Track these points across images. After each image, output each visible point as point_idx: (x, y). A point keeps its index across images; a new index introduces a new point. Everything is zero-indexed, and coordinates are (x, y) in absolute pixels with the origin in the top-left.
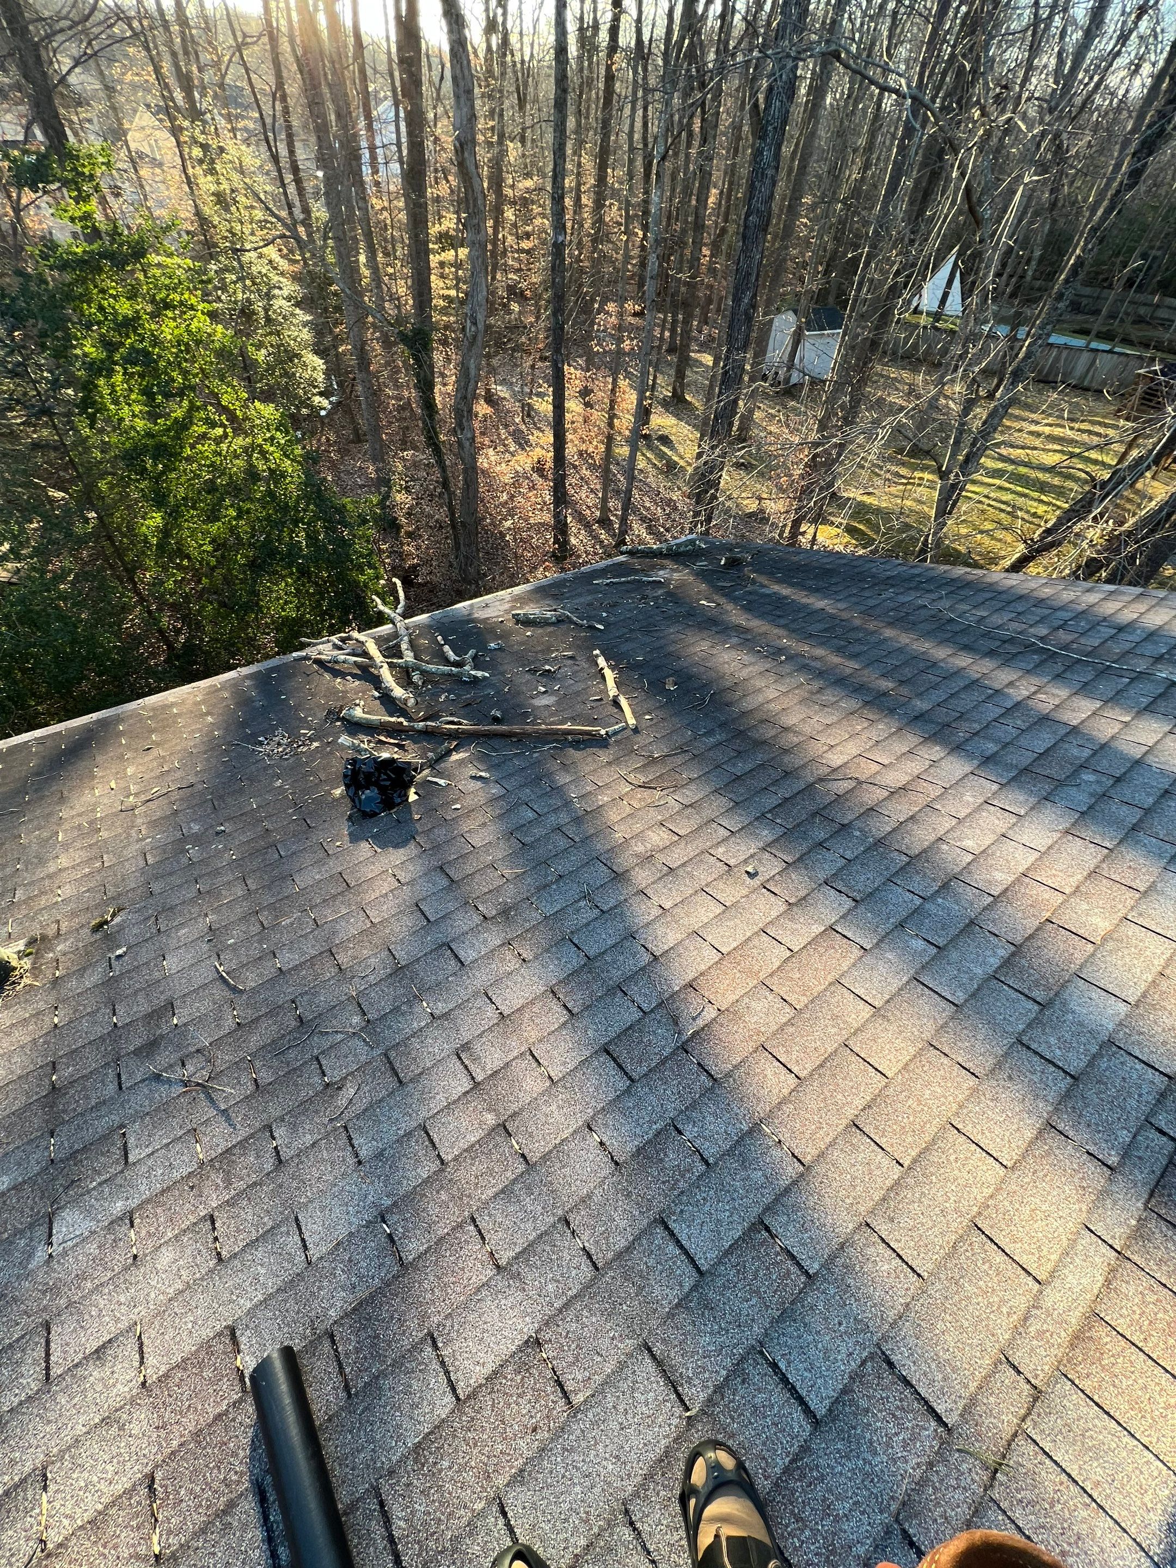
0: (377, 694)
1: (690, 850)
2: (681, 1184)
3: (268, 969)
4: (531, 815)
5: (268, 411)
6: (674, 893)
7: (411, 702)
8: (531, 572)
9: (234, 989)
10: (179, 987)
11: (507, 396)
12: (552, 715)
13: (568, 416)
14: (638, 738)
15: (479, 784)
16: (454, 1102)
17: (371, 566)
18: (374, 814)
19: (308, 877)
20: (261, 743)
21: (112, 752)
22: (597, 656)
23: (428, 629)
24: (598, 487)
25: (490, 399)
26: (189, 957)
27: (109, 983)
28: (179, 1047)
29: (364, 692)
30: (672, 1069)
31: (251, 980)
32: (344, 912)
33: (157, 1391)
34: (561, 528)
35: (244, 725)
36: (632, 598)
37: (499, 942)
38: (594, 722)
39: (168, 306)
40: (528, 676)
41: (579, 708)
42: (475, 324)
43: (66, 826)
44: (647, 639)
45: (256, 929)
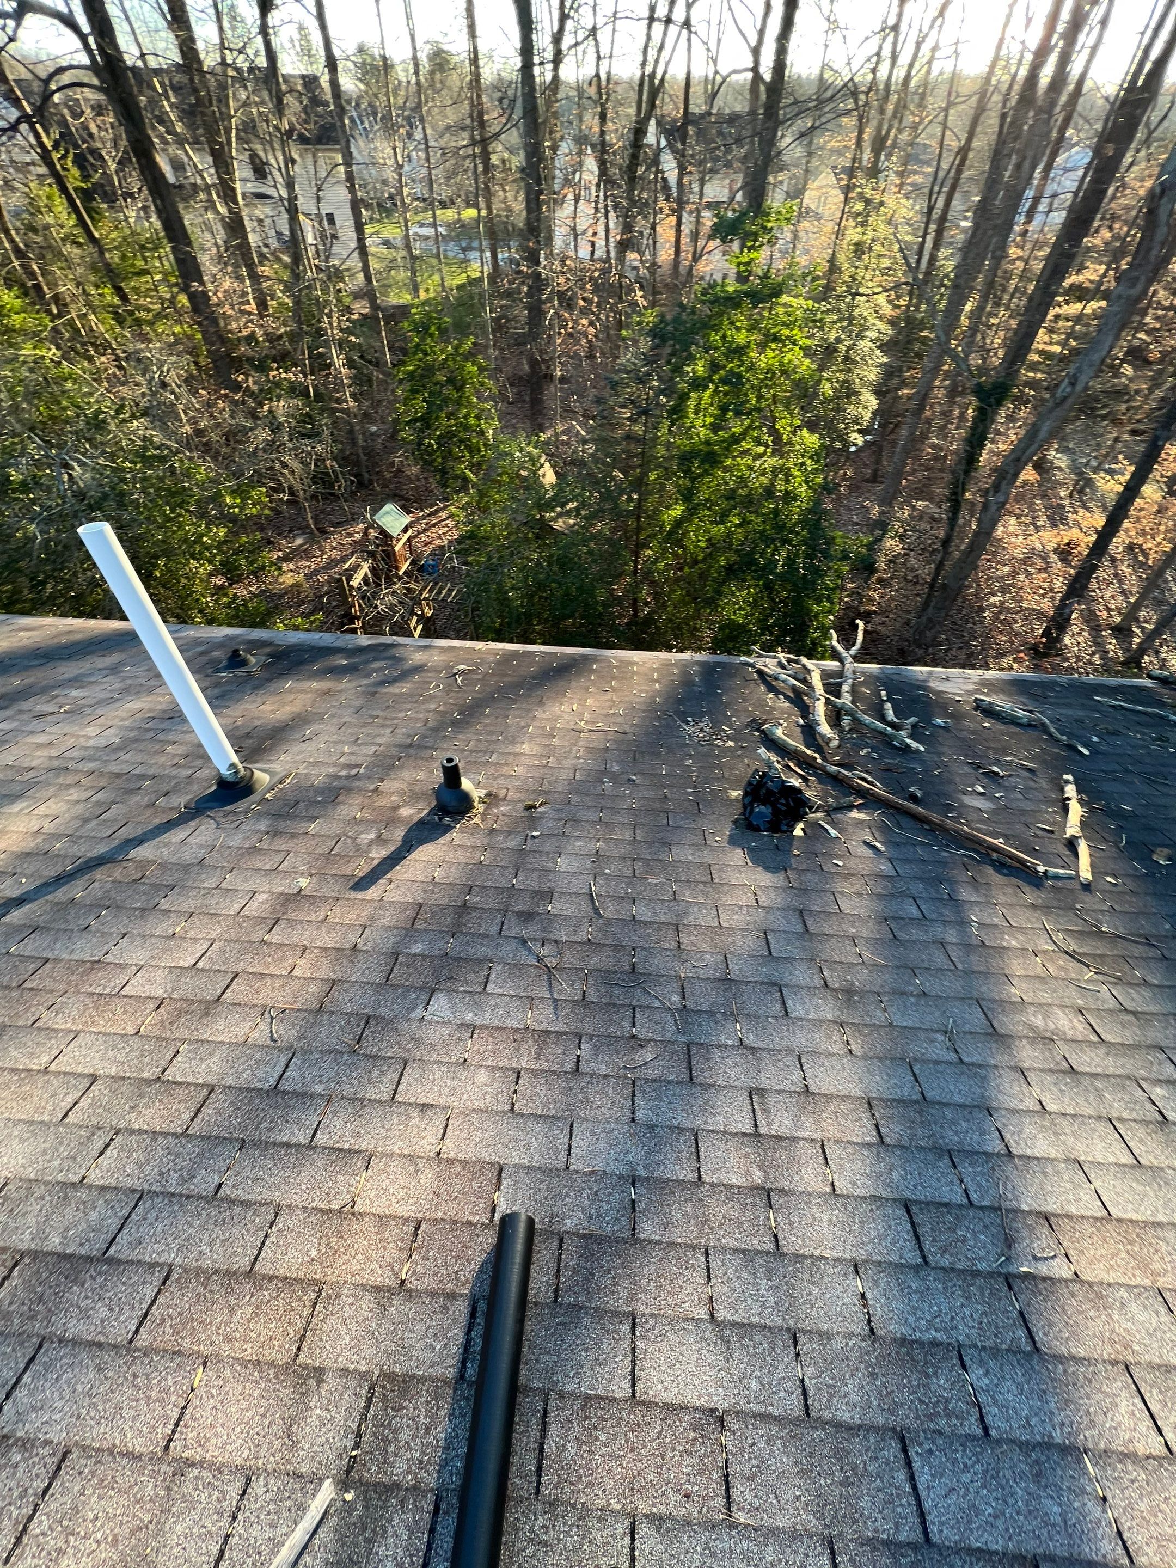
0: (801, 722)
1: (1111, 1065)
2: (943, 1422)
3: (626, 911)
4: (914, 911)
5: (811, 440)
6: (1066, 1100)
7: (835, 743)
8: (995, 658)
9: (596, 910)
10: (562, 886)
11: (1063, 465)
12: (982, 821)
13: (1138, 502)
14: (1087, 897)
15: (869, 853)
16: (731, 1134)
17: (829, 600)
18: (757, 829)
19: (683, 854)
20: (687, 723)
21: (583, 682)
22: (1067, 782)
23: (871, 679)
24: (1134, 590)
25: (1039, 467)
26: (576, 865)
27: (521, 852)
28: (544, 930)
29: (790, 715)
30: (981, 1289)
31: (610, 910)
32: (701, 900)
33: (443, 1166)
34: (1060, 622)
35: (680, 702)
36: (1143, 734)
37: (830, 1016)
38: (1033, 852)
39: (776, 339)
40: (967, 769)
41: (1019, 829)
42: (1073, 384)
43: (536, 724)
44: (1147, 790)
45: (629, 873)
